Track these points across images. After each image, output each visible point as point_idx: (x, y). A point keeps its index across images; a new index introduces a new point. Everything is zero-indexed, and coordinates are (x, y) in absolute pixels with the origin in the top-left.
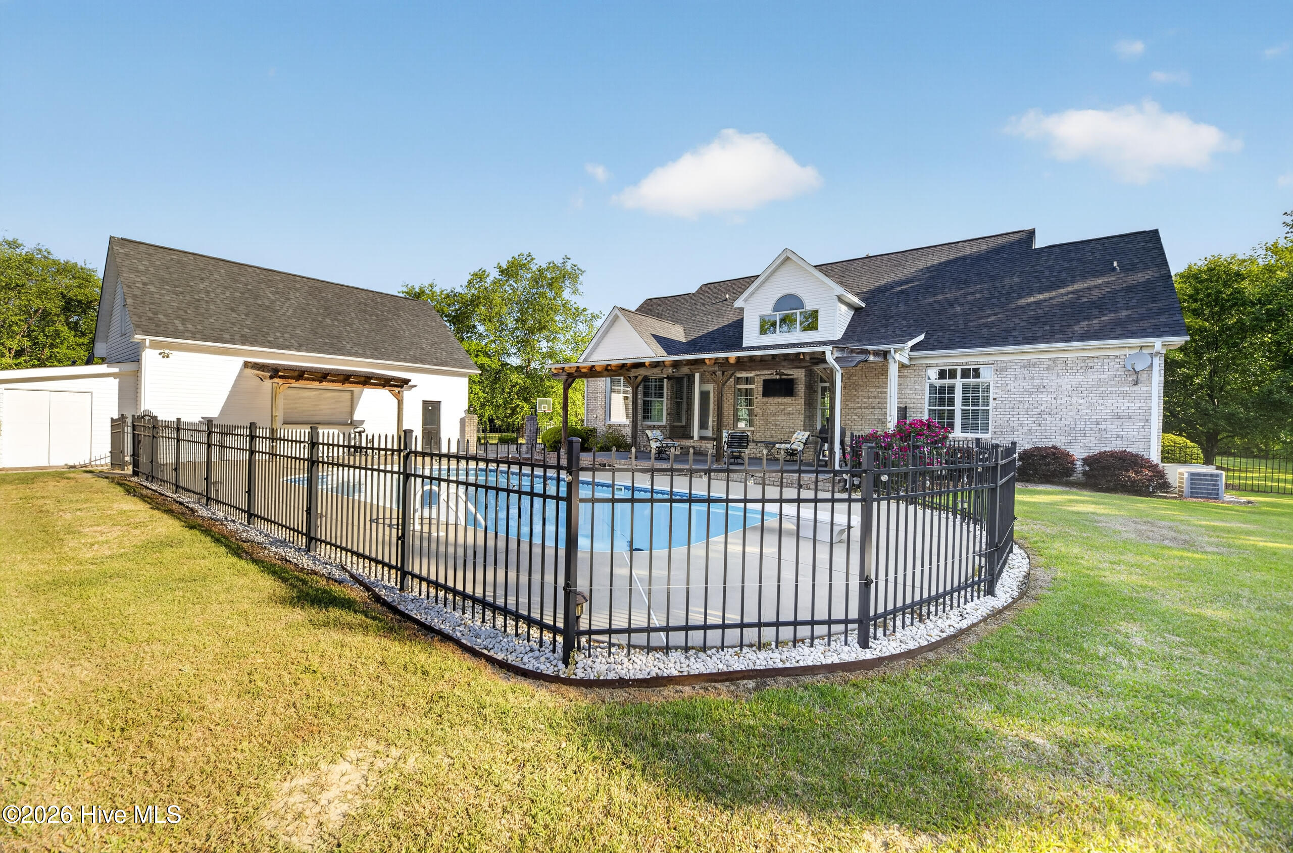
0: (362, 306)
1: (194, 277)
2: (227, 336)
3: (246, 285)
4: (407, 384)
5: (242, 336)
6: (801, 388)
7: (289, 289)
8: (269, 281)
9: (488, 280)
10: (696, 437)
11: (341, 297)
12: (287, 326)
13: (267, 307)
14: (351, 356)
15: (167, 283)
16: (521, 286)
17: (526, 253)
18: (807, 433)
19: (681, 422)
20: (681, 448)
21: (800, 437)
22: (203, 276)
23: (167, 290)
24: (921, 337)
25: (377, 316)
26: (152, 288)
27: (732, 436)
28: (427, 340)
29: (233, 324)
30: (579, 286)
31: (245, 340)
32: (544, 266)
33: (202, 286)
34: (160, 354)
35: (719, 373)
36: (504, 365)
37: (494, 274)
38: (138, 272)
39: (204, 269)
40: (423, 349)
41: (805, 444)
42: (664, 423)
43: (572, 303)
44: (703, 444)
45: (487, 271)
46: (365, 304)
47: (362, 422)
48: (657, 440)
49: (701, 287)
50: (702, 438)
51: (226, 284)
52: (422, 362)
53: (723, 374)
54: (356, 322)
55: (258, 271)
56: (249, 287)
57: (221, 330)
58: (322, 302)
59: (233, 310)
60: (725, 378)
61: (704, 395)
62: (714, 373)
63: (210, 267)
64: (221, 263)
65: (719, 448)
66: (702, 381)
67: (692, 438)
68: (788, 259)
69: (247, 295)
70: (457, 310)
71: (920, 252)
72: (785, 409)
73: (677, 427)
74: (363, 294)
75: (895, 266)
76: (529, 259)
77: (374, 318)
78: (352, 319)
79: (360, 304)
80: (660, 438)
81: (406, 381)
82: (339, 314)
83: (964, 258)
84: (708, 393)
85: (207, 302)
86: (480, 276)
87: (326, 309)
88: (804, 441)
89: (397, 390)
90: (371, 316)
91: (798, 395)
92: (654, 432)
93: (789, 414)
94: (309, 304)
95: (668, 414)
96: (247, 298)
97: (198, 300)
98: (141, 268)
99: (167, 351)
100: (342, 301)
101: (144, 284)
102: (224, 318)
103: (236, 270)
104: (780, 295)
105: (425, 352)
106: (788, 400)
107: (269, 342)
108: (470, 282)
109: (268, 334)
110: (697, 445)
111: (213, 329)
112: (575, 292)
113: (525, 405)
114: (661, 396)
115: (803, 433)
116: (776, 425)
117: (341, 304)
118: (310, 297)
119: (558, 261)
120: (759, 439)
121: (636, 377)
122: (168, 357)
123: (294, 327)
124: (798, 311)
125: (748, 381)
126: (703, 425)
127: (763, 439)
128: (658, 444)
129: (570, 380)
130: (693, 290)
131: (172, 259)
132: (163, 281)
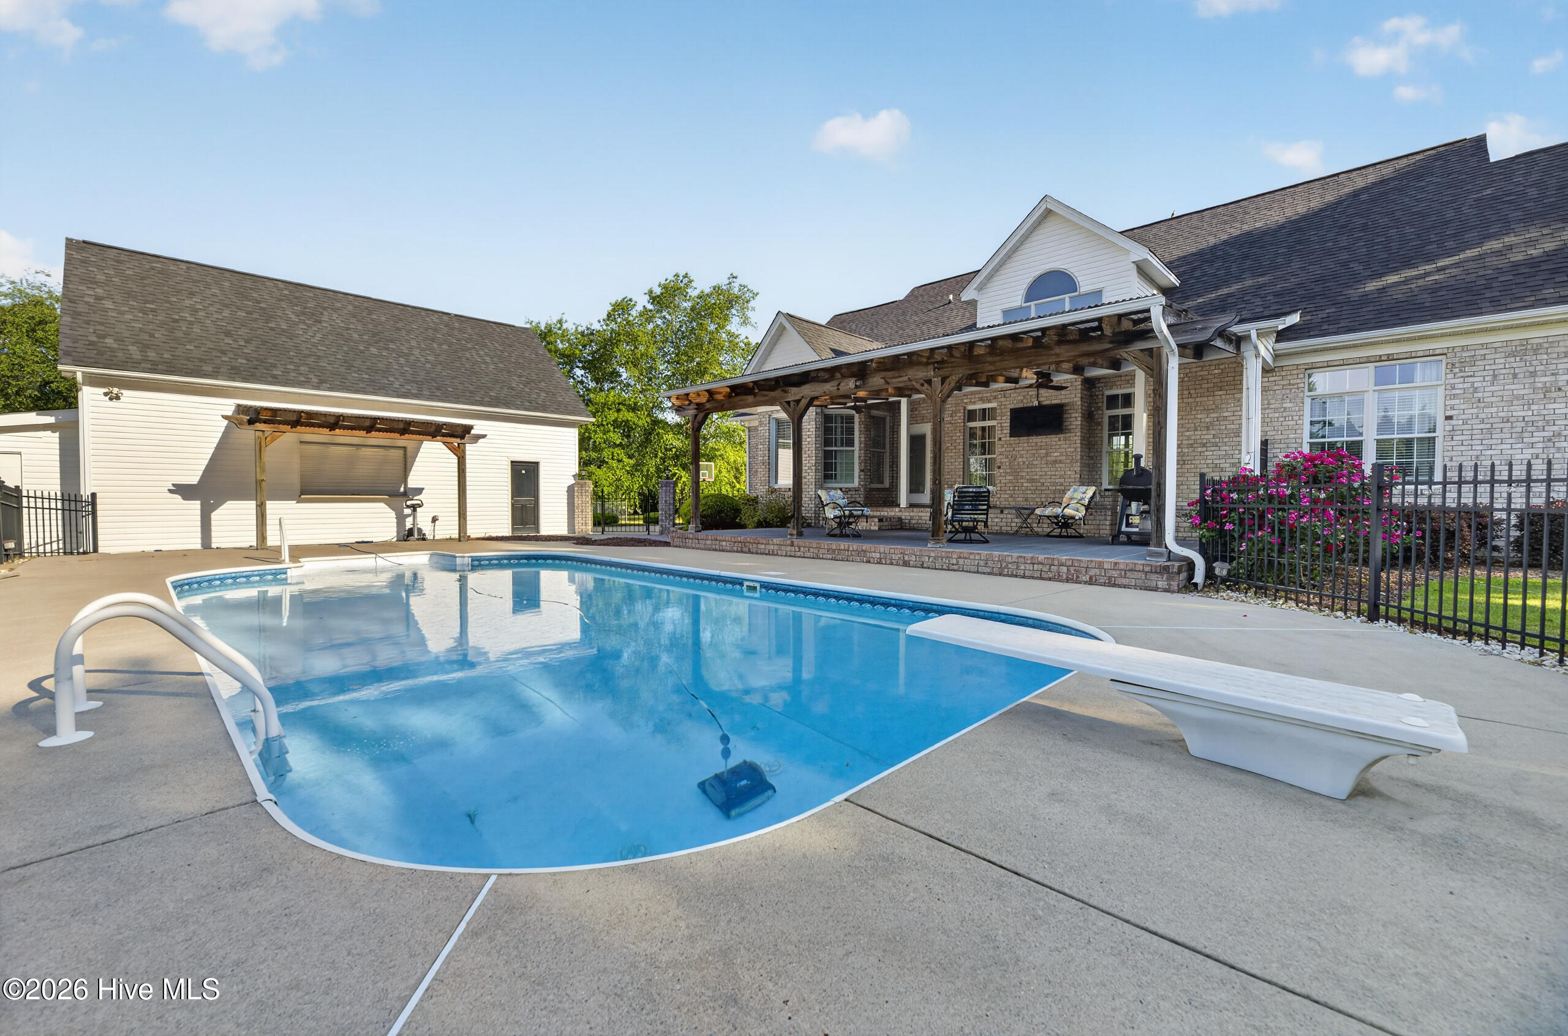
0: (430, 333)
1: (179, 292)
2: (208, 368)
3: (259, 302)
4: (469, 433)
5: (233, 368)
6: (1075, 420)
7: (324, 309)
8: (296, 298)
9: (634, 313)
10: (903, 503)
11: (401, 320)
12: (307, 356)
13: (283, 330)
14: (398, 397)
15: (135, 298)
16: (677, 319)
17: (682, 274)
18: (1091, 491)
19: (882, 483)
20: (880, 520)
21: (1078, 495)
22: (195, 289)
23: (132, 307)
24: (1294, 319)
25: (450, 345)
26: (108, 304)
27: (961, 495)
28: (520, 376)
29: (224, 353)
30: (749, 314)
31: (235, 373)
32: (707, 291)
33: (187, 302)
34: (106, 394)
35: (937, 381)
36: (656, 422)
37: (642, 302)
38: (96, 283)
39: (199, 282)
40: (512, 388)
41: (1087, 508)
42: (856, 483)
43: (742, 337)
44: (916, 513)
45: (634, 299)
46: (435, 330)
47: (419, 491)
48: (836, 506)
49: (913, 290)
50: (912, 506)
51: (227, 302)
52: (507, 405)
53: (943, 383)
54: (416, 352)
55: (281, 285)
56: (263, 305)
57: (201, 360)
58: (371, 326)
59: (228, 334)
60: (947, 387)
61: (916, 442)
62: (929, 382)
63: (209, 279)
64: (228, 275)
65: (936, 514)
66: (912, 420)
67: (899, 506)
68: (1048, 212)
69: (255, 316)
70: (593, 353)
71: (1267, 198)
72: (1047, 455)
73: (878, 490)
74: (435, 318)
75: (1226, 222)
76: (686, 280)
77: (445, 347)
78: (411, 348)
79: (426, 329)
80: (841, 502)
81: (468, 429)
82: (392, 341)
83: (1356, 194)
84: (922, 438)
85: (191, 323)
86: (622, 307)
87: (374, 335)
88: (1086, 502)
89: (455, 442)
90: (440, 344)
91: (1069, 431)
92: (832, 493)
93: (1055, 462)
94: (349, 329)
95: (861, 471)
96: (256, 320)
97: (175, 321)
98: (101, 277)
99: (115, 390)
100: (400, 325)
101: (98, 298)
102: (210, 345)
103: (248, 284)
104: (1038, 273)
105: (514, 393)
106: (1053, 440)
107: (275, 377)
108: (609, 315)
109: (274, 366)
110: (906, 515)
111: (188, 359)
112: (745, 322)
113: (683, 473)
114: (851, 443)
115: (1083, 488)
116: (1032, 481)
117: (398, 329)
118: (354, 320)
119: (722, 281)
120: (1004, 504)
121: (798, 401)
122: (118, 398)
123: (319, 357)
124: (1067, 296)
125: (985, 414)
126: (916, 486)
127: (1013, 504)
128: (837, 513)
129: (701, 415)
130: (901, 296)
131: (153, 268)
132: (129, 295)
